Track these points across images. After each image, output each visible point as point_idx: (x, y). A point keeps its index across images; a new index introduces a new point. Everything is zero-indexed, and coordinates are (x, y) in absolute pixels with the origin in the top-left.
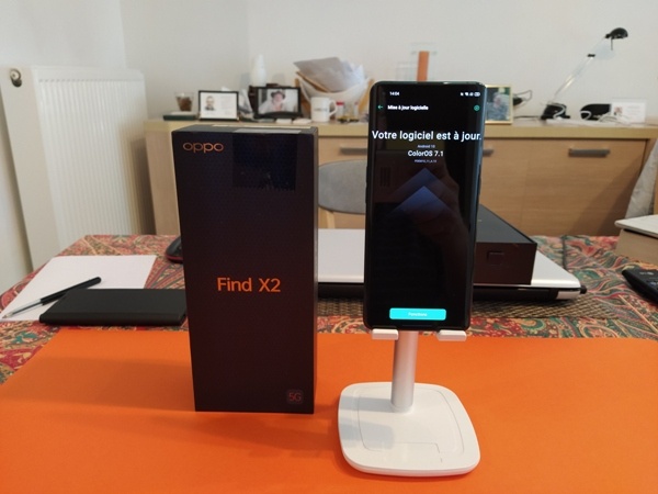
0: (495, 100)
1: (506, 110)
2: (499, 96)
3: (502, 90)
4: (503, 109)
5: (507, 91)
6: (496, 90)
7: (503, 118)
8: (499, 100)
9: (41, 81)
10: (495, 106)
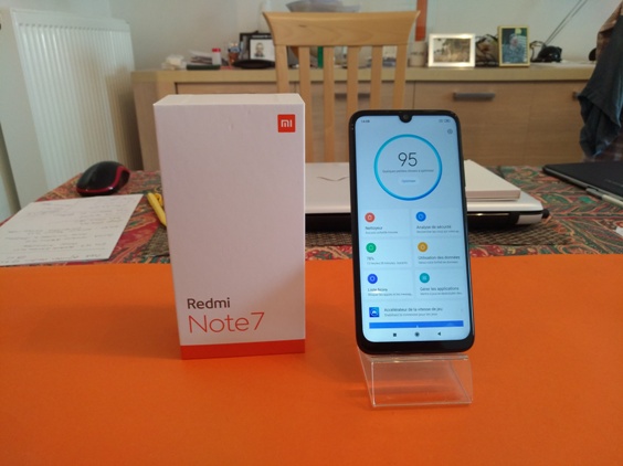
0: (512, 42)
1: (523, 52)
2: (515, 38)
3: (518, 31)
4: (520, 50)
5: (524, 32)
6: (512, 31)
7: (521, 61)
8: (515, 42)
9: (20, 25)
10: (512, 47)
